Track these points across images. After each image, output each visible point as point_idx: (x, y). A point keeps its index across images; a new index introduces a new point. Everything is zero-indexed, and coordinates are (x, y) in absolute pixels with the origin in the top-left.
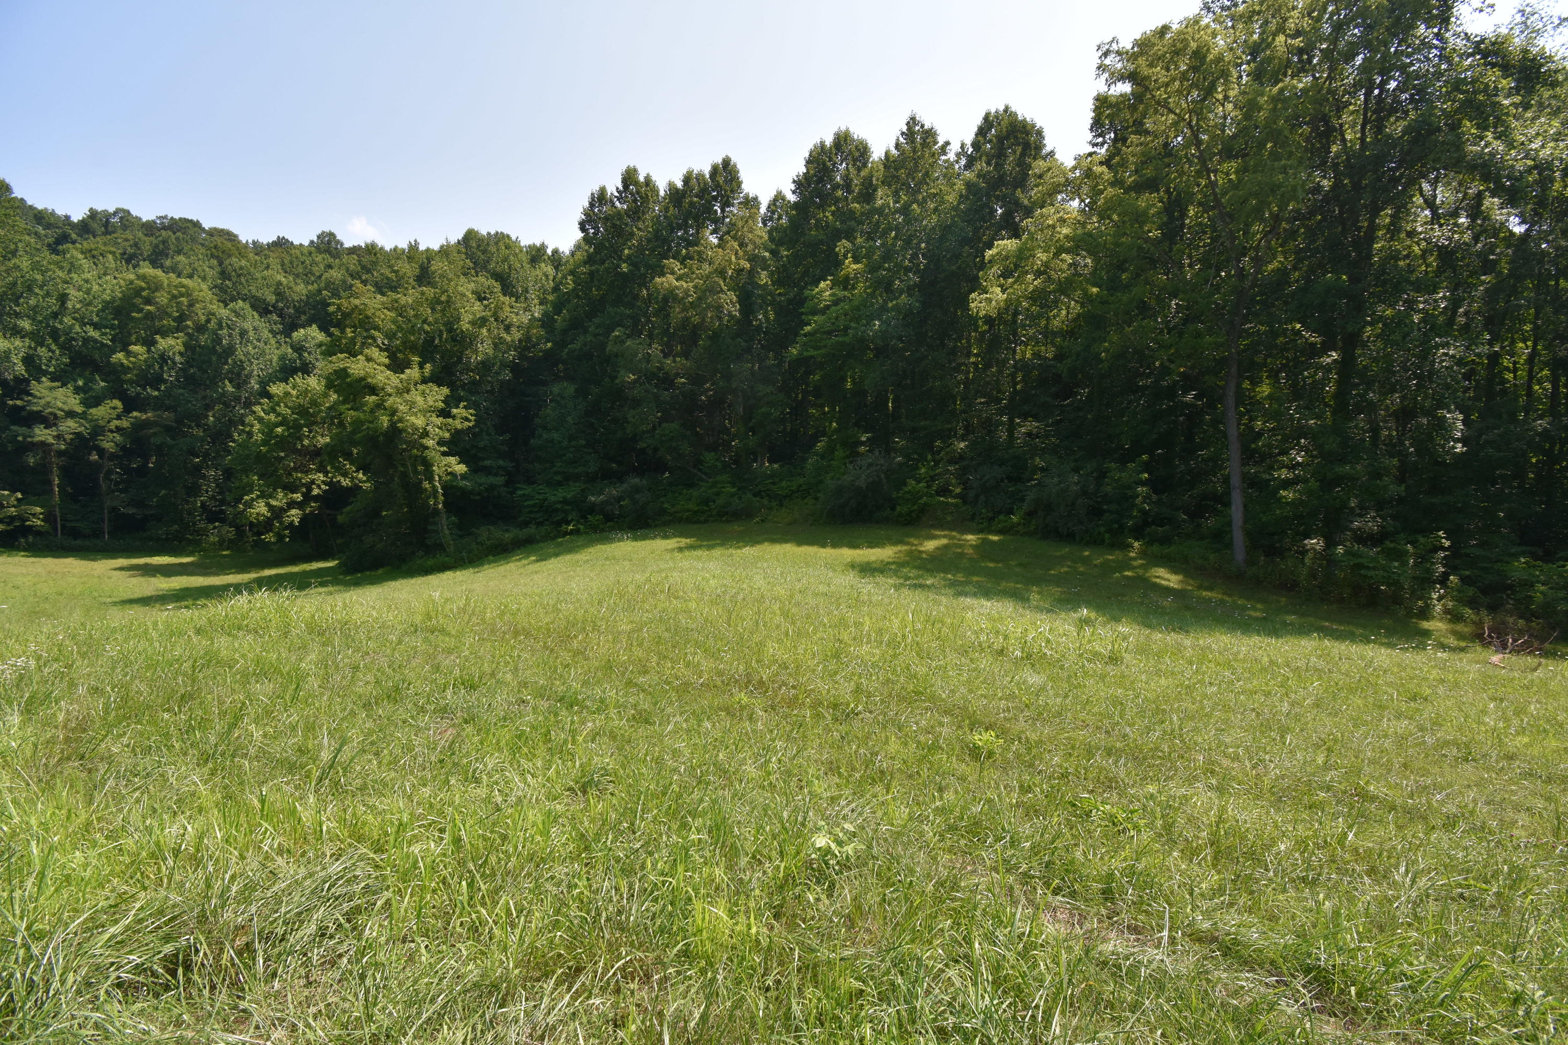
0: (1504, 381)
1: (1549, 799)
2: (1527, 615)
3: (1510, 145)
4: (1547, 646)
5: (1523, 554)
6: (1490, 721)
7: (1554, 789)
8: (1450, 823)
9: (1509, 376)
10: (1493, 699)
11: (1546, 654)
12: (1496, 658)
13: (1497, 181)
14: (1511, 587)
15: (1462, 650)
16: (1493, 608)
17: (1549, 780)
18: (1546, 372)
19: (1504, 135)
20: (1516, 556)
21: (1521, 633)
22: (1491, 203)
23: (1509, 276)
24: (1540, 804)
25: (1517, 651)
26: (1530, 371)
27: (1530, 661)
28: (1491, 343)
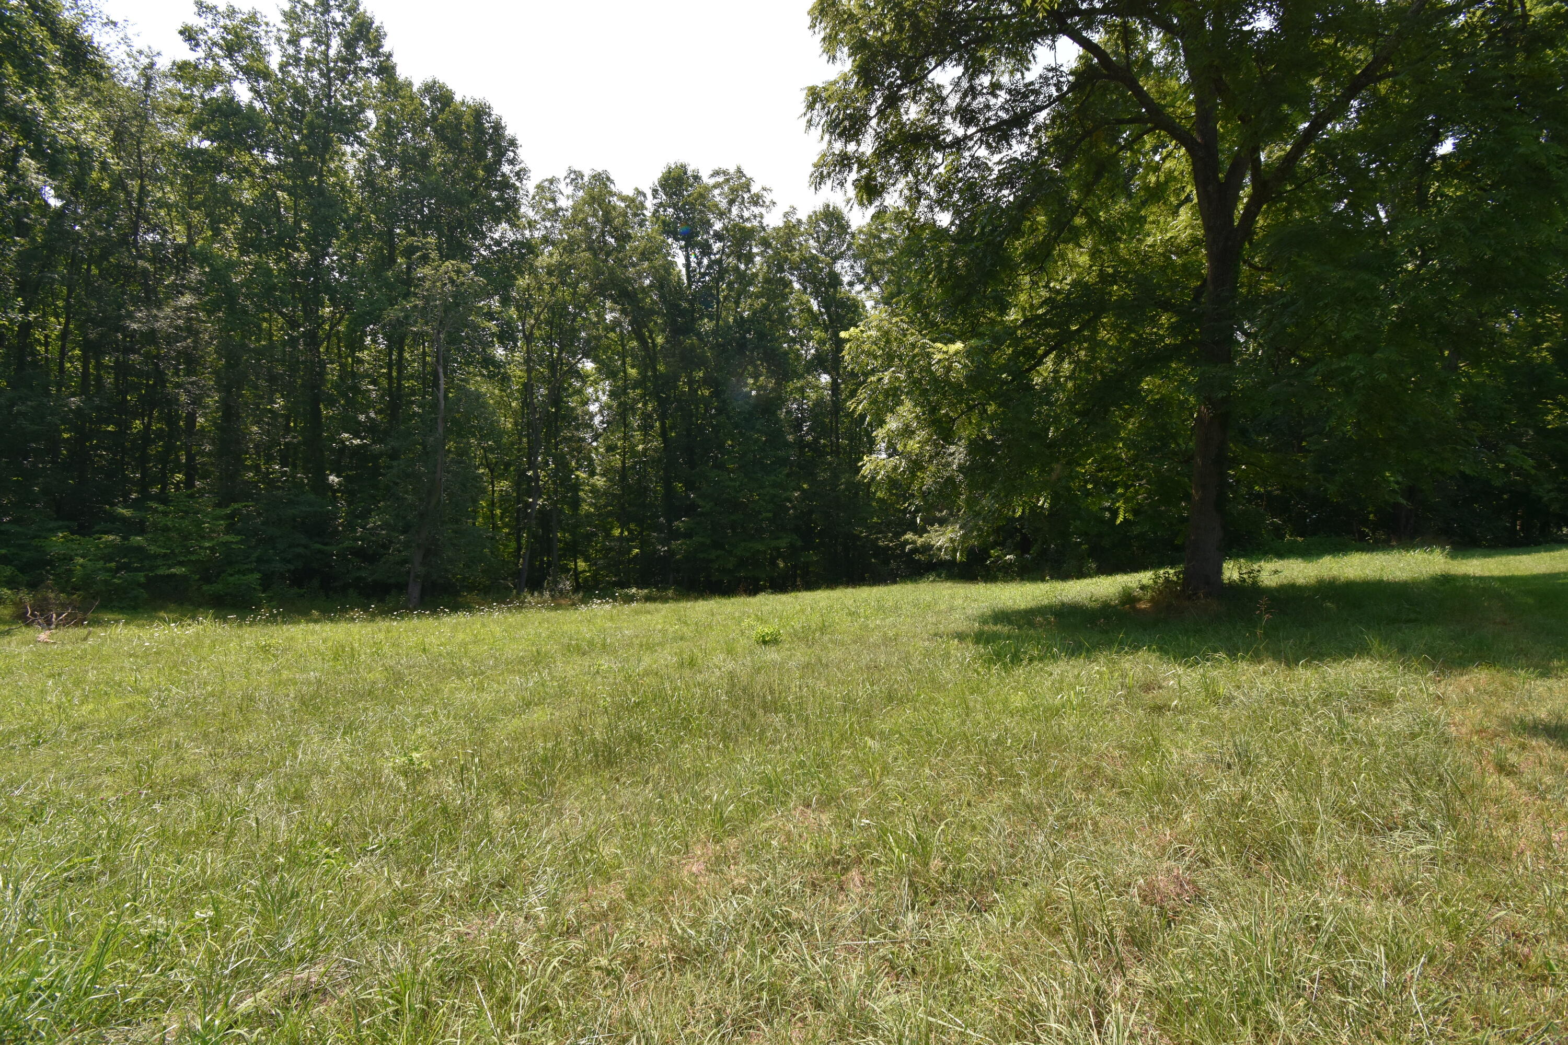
0: (34, 353)
1: (124, 753)
2: (68, 588)
3: (54, 113)
4: (90, 615)
5: (60, 529)
6: (53, 698)
7: (127, 743)
8: (35, 816)
9: (42, 349)
10: (52, 676)
11: (96, 622)
12: (43, 636)
13: (38, 143)
14: (50, 562)
15: (8, 633)
16: (33, 586)
17: (120, 736)
18: (77, 352)
19: (47, 100)
20: (54, 531)
21: (64, 606)
22: (27, 162)
23: (44, 246)
24: (118, 761)
25: (66, 623)
26: (63, 347)
27: (82, 632)
28: (24, 310)
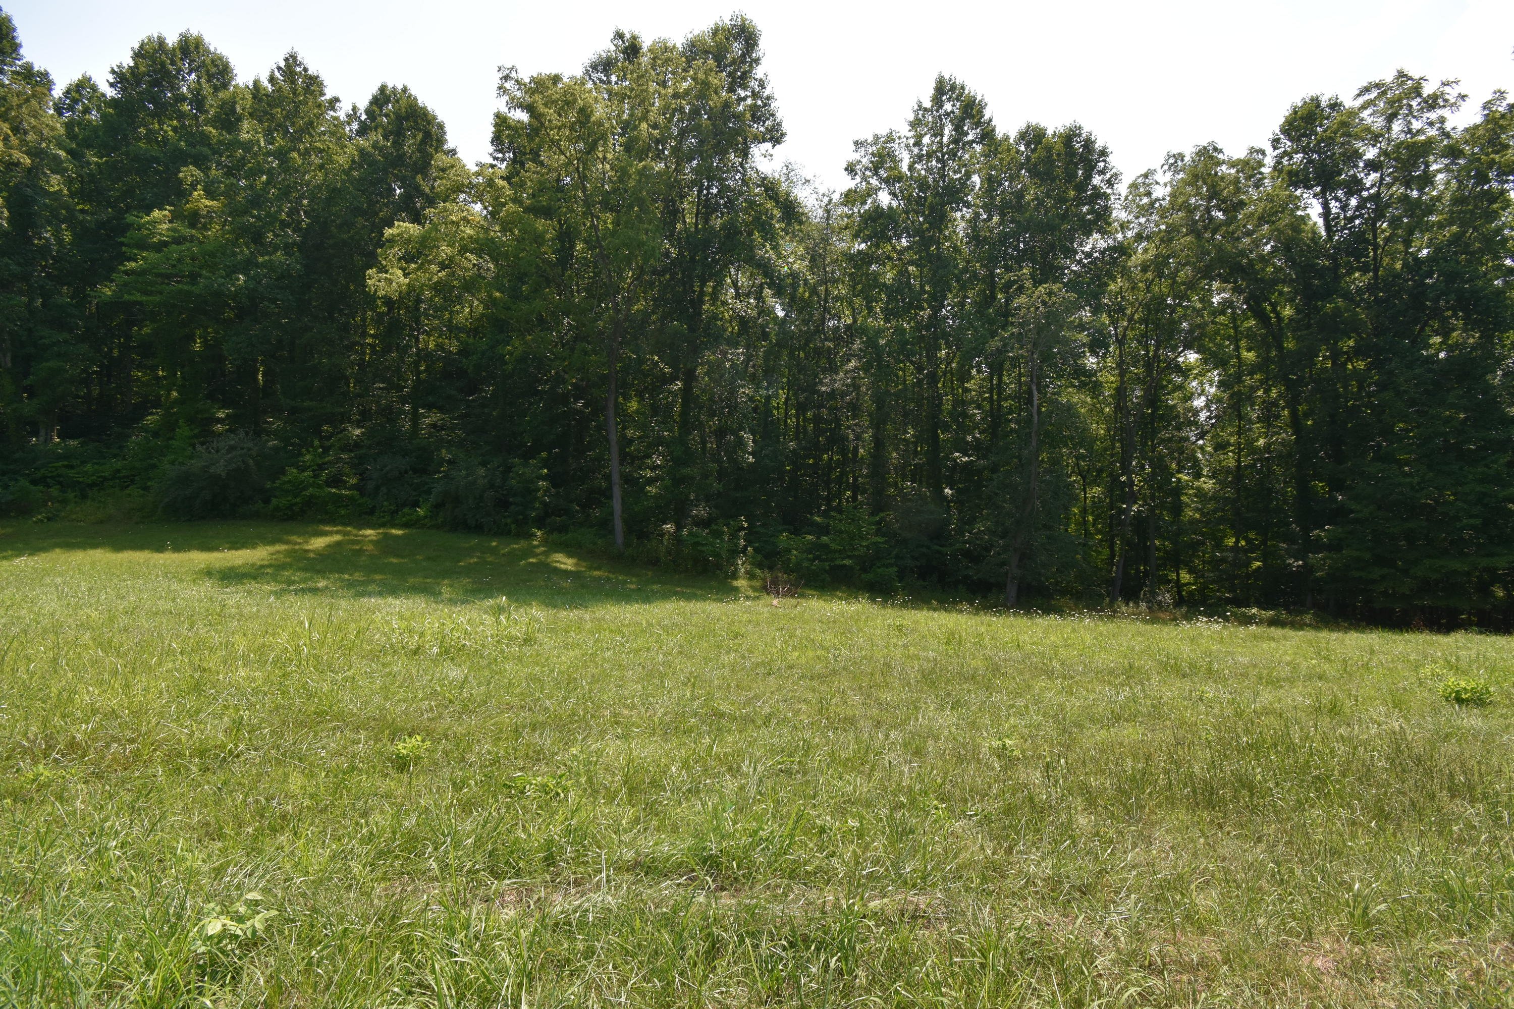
0: (772, 415)
1: (814, 691)
2: (788, 571)
3: (779, 255)
4: (799, 590)
5: (784, 530)
6: (778, 644)
7: (815, 683)
8: (767, 721)
9: (775, 412)
10: (778, 629)
11: (802, 596)
12: (775, 602)
13: (771, 279)
14: (779, 553)
15: (758, 598)
16: (771, 568)
17: (812, 679)
18: (793, 411)
19: (775, 248)
20: (781, 532)
21: (786, 583)
22: (767, 292)
23: (776, 344)
24: (810, 695)
25: (785, 595)
26: (786, 410)
27: (793, 601)
28: (767, 389)
